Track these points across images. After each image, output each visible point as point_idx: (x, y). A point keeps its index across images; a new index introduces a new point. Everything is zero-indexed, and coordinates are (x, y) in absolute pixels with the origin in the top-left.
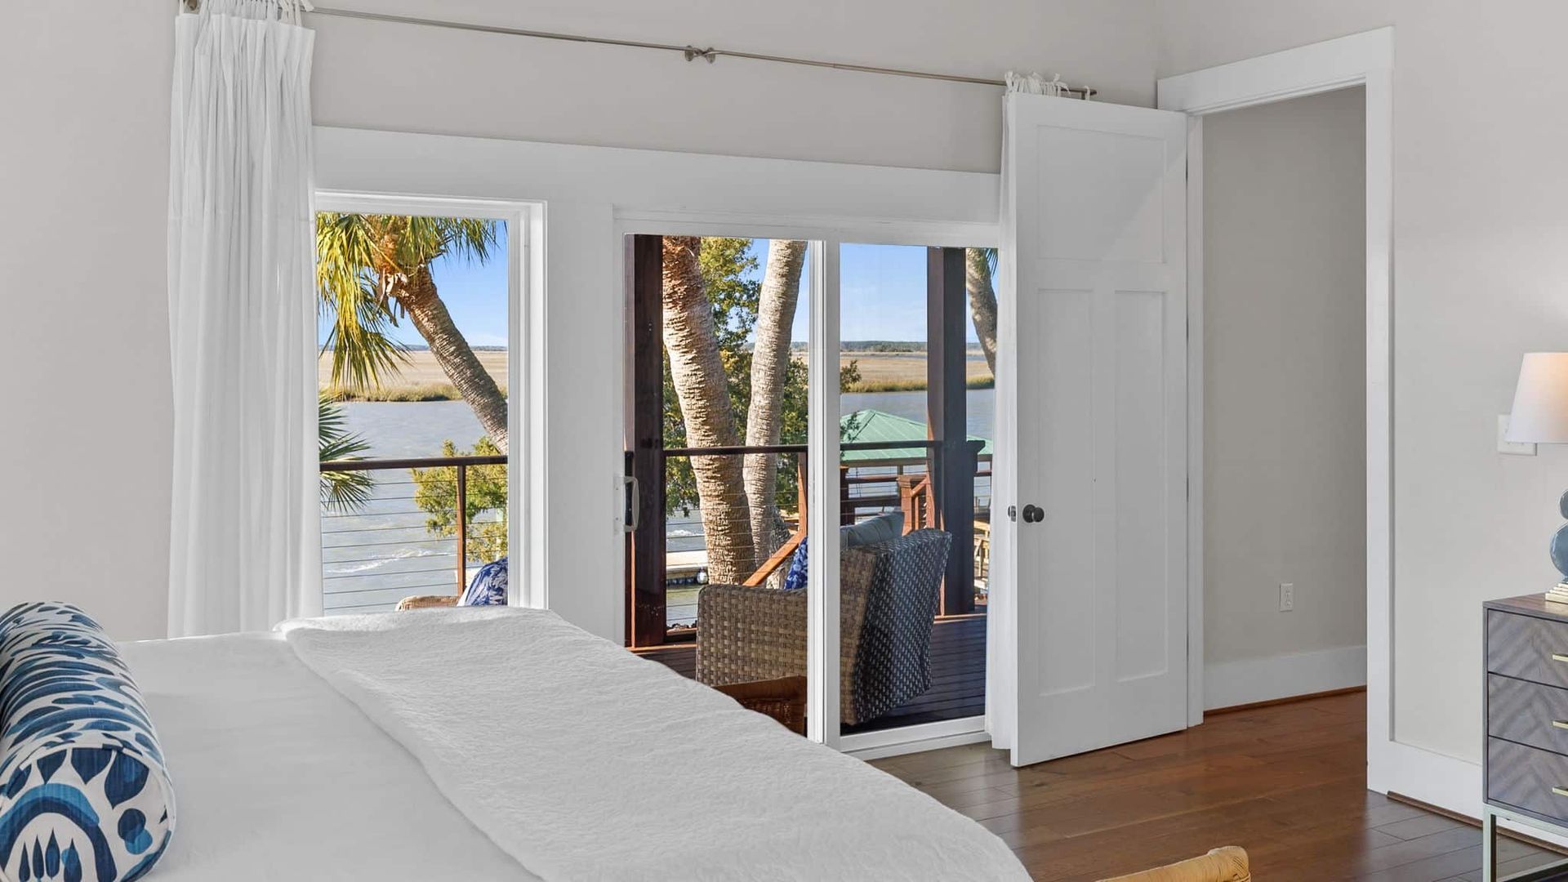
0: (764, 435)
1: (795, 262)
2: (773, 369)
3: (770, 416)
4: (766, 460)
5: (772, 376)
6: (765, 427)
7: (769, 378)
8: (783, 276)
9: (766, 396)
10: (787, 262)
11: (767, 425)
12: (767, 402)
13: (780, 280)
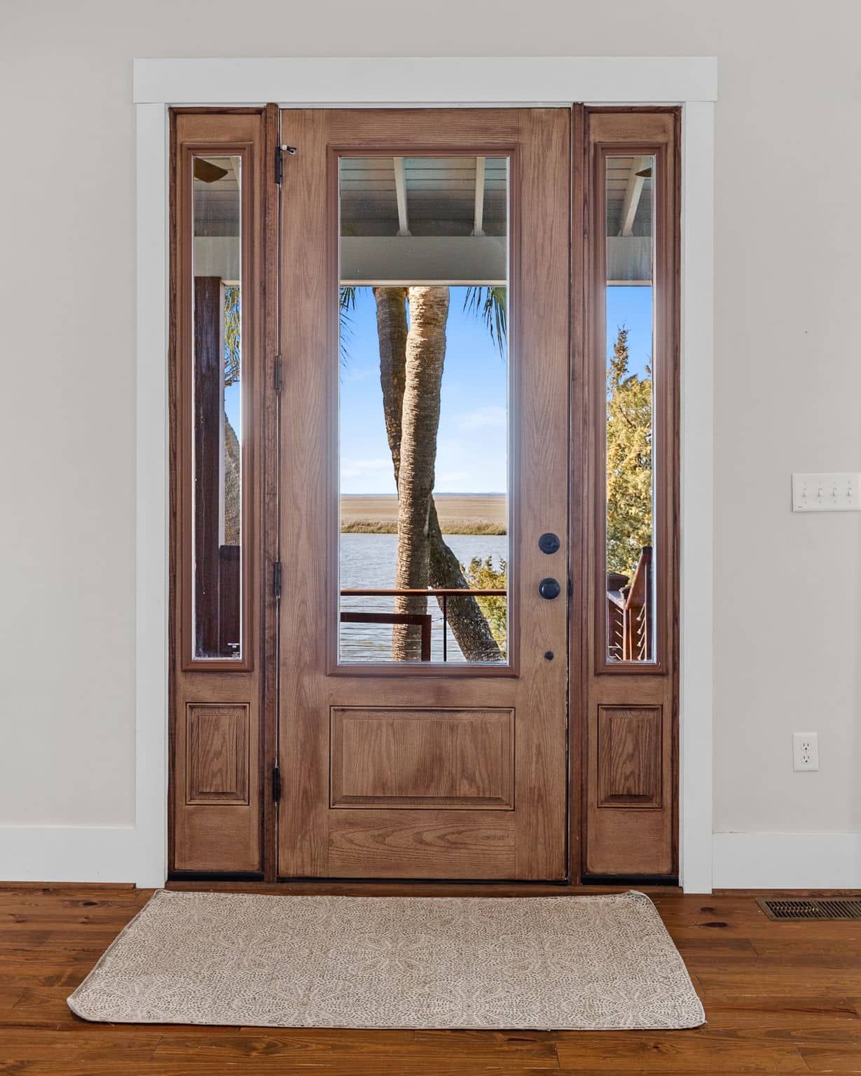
0: (407, 550)
1: (425, 373)
2: (410, 482)
3: (411, 530)
4: (409, 575)
5: (411, 489)
6: (406, 541)
7: (408, 492)
8: (414, 388)
9: (406, 510)
10: (417, 374)
11: (409, 539)
12: (407, 516)
13: (412, 392)
